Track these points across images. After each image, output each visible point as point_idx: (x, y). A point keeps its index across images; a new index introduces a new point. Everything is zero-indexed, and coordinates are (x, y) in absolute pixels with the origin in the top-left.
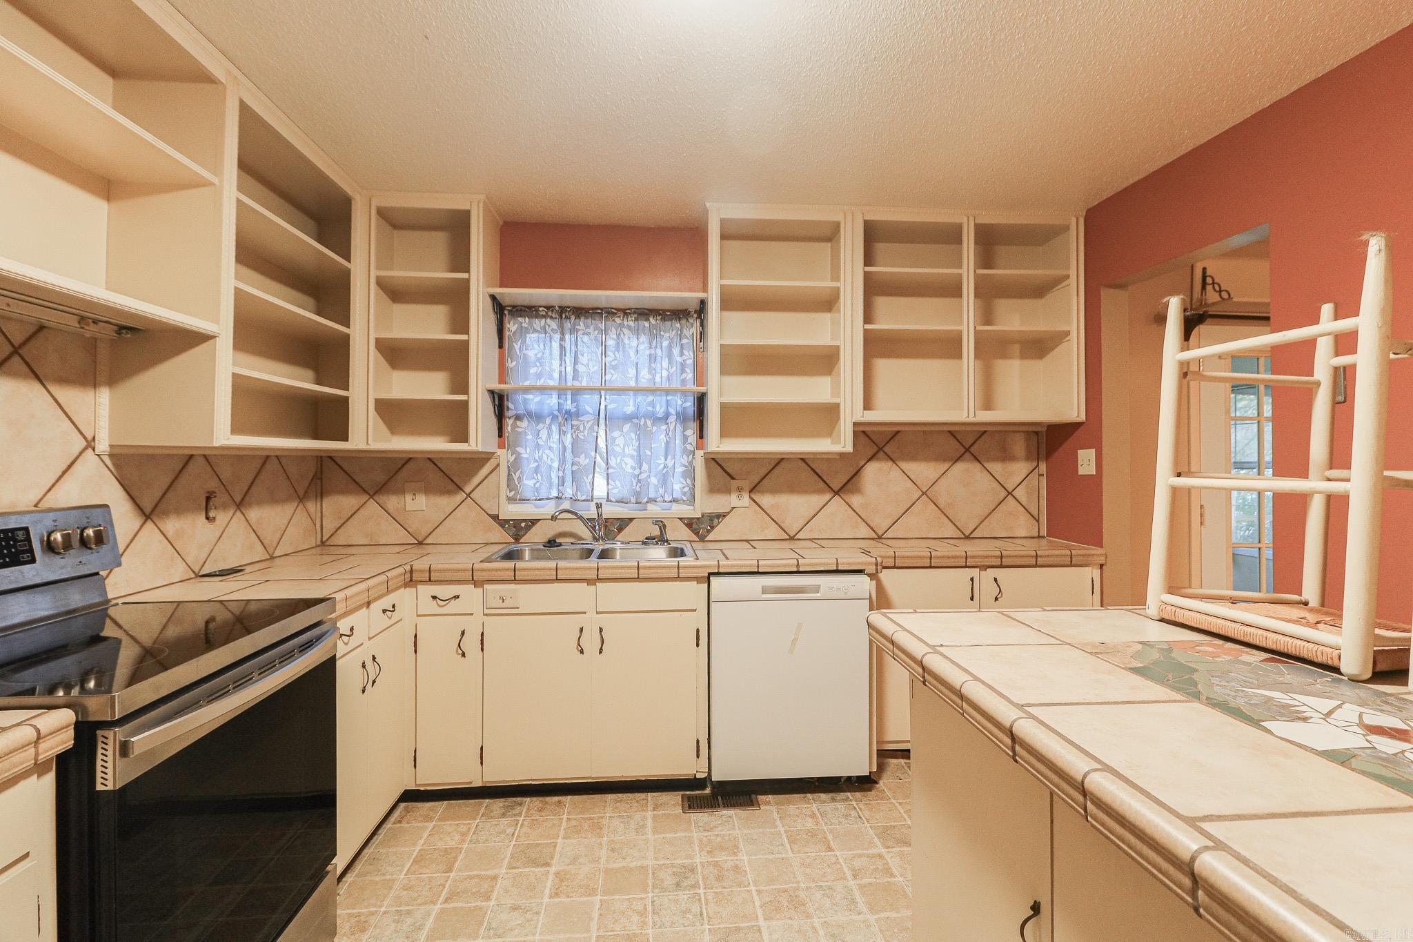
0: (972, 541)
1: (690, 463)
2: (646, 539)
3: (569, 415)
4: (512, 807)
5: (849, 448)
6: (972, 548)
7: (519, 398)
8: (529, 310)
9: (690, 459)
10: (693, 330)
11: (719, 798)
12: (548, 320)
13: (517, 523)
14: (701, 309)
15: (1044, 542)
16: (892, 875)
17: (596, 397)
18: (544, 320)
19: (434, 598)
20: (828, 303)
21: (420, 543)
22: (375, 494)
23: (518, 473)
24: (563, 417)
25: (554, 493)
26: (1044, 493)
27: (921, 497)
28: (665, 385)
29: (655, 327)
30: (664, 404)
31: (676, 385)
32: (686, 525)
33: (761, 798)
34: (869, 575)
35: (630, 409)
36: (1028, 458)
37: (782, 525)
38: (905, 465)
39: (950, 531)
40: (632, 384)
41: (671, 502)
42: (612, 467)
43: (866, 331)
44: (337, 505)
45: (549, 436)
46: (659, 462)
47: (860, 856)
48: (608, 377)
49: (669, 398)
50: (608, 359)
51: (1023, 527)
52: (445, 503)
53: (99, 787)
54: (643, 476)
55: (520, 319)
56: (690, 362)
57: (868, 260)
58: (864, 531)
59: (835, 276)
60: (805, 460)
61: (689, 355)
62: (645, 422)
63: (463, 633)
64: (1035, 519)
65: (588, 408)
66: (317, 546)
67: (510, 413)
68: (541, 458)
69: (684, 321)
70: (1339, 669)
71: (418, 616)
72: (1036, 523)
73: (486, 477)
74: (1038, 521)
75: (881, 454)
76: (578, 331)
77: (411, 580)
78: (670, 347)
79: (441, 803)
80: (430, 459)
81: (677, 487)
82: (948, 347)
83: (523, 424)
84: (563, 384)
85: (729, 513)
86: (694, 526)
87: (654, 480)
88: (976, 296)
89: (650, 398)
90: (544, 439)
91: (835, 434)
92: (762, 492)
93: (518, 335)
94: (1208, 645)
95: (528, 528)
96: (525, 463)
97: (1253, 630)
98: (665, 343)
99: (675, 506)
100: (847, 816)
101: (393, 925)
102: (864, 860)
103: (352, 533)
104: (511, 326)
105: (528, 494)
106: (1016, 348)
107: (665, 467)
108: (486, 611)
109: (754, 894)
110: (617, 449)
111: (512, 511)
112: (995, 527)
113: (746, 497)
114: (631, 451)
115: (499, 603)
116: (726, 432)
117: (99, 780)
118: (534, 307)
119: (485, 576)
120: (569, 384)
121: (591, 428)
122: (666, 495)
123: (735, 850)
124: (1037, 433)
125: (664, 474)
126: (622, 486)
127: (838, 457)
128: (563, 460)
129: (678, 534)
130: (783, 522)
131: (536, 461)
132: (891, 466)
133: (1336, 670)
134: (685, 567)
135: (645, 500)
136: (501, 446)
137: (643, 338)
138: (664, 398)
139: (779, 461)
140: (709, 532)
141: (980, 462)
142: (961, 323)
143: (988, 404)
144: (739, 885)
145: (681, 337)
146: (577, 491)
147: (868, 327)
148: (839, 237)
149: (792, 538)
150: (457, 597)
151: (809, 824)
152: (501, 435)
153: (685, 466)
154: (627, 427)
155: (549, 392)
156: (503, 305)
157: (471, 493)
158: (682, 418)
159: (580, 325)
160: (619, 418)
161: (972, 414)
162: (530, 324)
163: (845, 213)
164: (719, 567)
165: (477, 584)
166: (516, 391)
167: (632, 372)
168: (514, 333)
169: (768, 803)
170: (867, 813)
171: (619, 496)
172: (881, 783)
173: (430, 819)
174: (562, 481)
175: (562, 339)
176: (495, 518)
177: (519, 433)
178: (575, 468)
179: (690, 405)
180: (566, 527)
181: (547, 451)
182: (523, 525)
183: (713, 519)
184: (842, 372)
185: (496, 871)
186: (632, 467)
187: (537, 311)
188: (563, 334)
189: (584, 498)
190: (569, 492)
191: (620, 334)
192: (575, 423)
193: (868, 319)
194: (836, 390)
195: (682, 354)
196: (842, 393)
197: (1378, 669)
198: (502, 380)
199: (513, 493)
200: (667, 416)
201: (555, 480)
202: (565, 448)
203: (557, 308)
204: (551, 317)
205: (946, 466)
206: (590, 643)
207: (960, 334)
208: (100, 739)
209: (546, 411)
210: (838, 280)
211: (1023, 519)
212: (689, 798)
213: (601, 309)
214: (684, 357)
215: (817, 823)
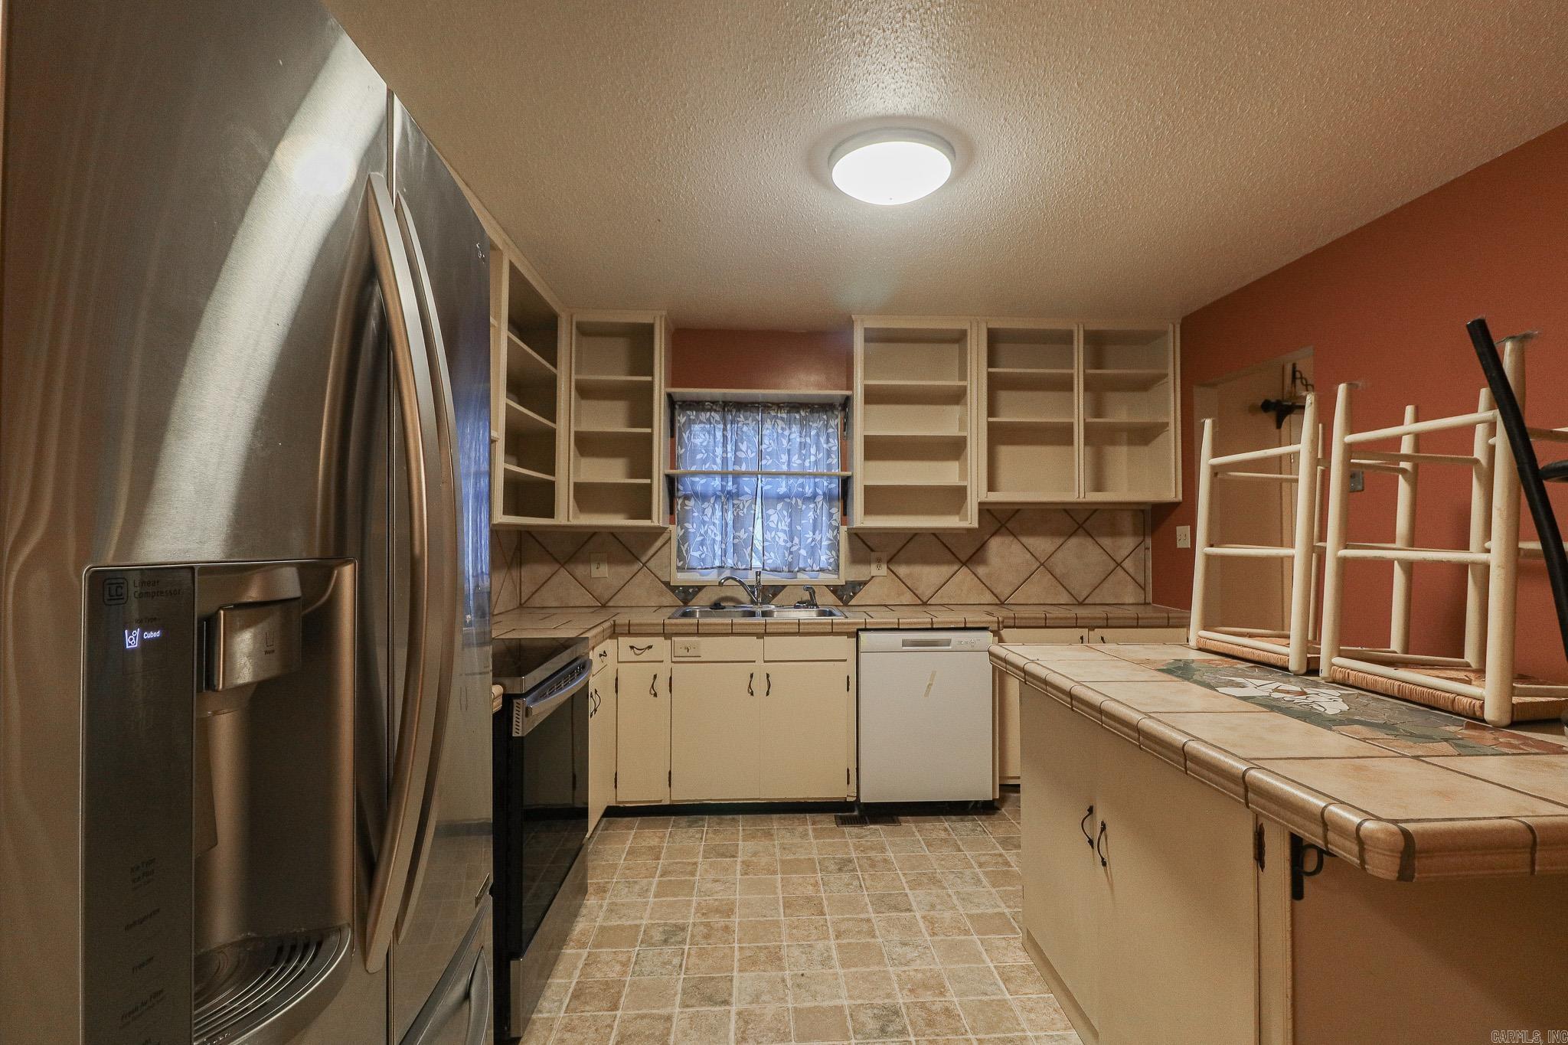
0: (1085, 606)
1: (835, 537)
2: (798, 603)
3: (730, 496)
4: (696, 822)
5: (975, 525)
6: (1082, 612)
7: (688, 480)
8: (698, 405)
9: (835, 534)
10: (838, 421)
11: (867, 818)
12: (713, 414)
13: (686, 588)
14: (846, 403)
15: (1149, 608)
16: (1010, 866)
17: (754, 479)
18: (709, 413)
19: (632, 647)
20: (956, 397)
21: (604, 606)
22: (565, 563)
23: (686, 546)
24: (725, 497)
25: (717, 563)
26: (1150, 564)
27: (1039, 567)
28: (813, 470)
29: (805, 418)
30: (812, 485)
31: (823, 469)
32: (832, 591)
33: (901, 818)
34: (992, 632)
35: (782, 490)
36: (1135, 534)
37: (916, 592)
38: (1025, 540)
39: (1064, 598)
40: (785, 468)
41: (818, 571)
42: (767, 541)
43: (989, 423)
44: (534, 572)
45: (713, 513)
46: (808, 536)
47: (984, 855)
48: (764, 462)
49: (817, 480)
50: (764, 446)
51: (1130, 595)
52: (624, 571)
53: (514, 735)
54: (794, 549)
55: (688, 412)
56: (835, 449)
57: (991, 363)
58: (988, 598)
59: (963, 376)
60: (936, 534)
61: (834, 444)
62: (796, 501)
63: (655, 676)
64: (1141, 587)
65: (747, 489)
66: (518, 608)
67: (680, 494)
68: (706, 532)
69: (830, 413)
70: (1288, 668)
71: (618, 662)
72: (1143, 592)
73: (659, 549)
74: (1144, 589)
75: (1003, 529)
76: (738, 422)
77: (614, 633)
78: (818, 435)
79: (636, 818)
80: (612, 534)
81: (823, 558)
82: (1062, 435)
83: (691, 503)
84: (725, 470)
85: (870, 580)
86: (839, 593)
87: (803, 552)
88: (1085, 390)
89: (801, 480)
90: (709, 515)
91: (963, 511)
92: (899, 563)
93: (687, 426)
94: (1218, 660)
95: (695, 593)
96: (691, 537)
97: (1247, 649)
98: (813, 432)
99: (822, 576)
100: (973, 830)
101: (627, 889)
102: (987, 857)
103: (547, 597)
104: (681, 419)
105: (694, 564)
106: (1125, 436)
107: (813, 541)
108: (674, 659)
109: (901, 876)
110: (772, 525)
111: (681, 578)
112: (1105, 595)
113: (884, 567)
114: (783, 526)
115: (685, 652)
116: (868, 511)
117: (514, 730)
118: (702, 402)
119: (675, 630)
120: (730, 469)
121: (750, 506)
122: (814, 565)
123: (883, 850)
124: (1143, 511)
125: (812, 547)
126: (776, 557)
127: (964, 532)
128: (724, 534)
129: (827, 599)
130: (916, 590)
131: (701, 535)
132: (1013, 541)
133: (1286, 669)
134: (837, 624)
135: (797, 569)
136: (672, 522)
137: (795, 428)
138: (812, 480)
139: (914, 535)
140: (852, 598)
141: (1092, 537)
142: (1072, 416)
143: (1098, 487)
144: (889, 870)
145: (827, 426)
146: (738, 561)
147: (991, 420)
148: (966, 341)
149: (925, 604)
150: (650, 647)
151: (943, 835)
152: (672, 512)
153: (830, 540)
154: (780, 506)
155: (713, 476)
156: (675, 400)
157: (646, 562)
158: (829, 497)
159: (740, 417)
160: (773, 498)
161: (1082, 495)
162: (697, 416)
163: (971, 323)
164: (866, 624)
165: (667, 636)
166: (685, 475)
167: (784, 458)
168: (684, 423)
169: (908, 822)
170: (990, 829)
171: (773, 566)
172: (1003, 810)
173: (632, 829)
174: (724, 553)
175: (725, 429)
176: (667, 584)
177: (687, 511)
178: (736, 541)
179: (835, 486)
180: (729, 593)
181: (712, 527)
182: (691, 590)
183: (855, 587)
184: (969, 458)
185: (695, 860)
186: (785, 541)
187: (704, 405)
188: (725, 425)
189: (744, 567)
190: (730, 562)
191: (774, 425)
192: (735, 502)
193: (992, 412)
194: (963, 473)
195: (828, 442)
196: (969, 477)
197: (1311, 668)
198: (673, 467)
199: (682, 562)
200: (815, 496)
201: (719, 552)
202: (727, 524)
203: (721, 403)
204: (715, 411)
205: (1061, 540)
206: (759, 686)
207: (1071, 425)
208: (515, 705)
209: (710, 491)
210: (966, 380)
211: (1131, 587)
212: (841, 817)
213: (759, 403)
214: (830, 445)
215: (949, 835)
